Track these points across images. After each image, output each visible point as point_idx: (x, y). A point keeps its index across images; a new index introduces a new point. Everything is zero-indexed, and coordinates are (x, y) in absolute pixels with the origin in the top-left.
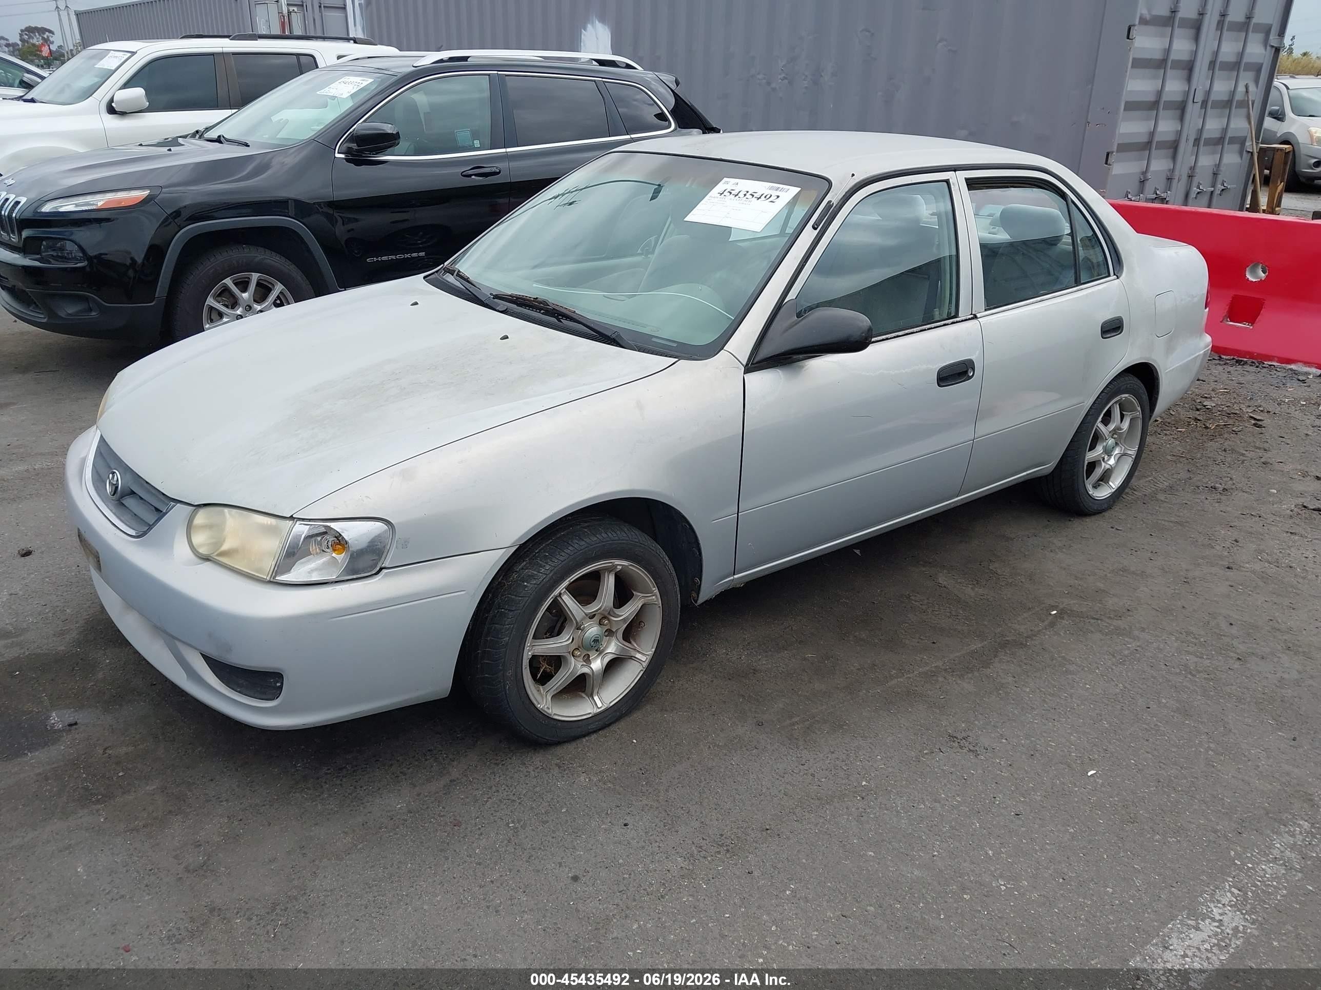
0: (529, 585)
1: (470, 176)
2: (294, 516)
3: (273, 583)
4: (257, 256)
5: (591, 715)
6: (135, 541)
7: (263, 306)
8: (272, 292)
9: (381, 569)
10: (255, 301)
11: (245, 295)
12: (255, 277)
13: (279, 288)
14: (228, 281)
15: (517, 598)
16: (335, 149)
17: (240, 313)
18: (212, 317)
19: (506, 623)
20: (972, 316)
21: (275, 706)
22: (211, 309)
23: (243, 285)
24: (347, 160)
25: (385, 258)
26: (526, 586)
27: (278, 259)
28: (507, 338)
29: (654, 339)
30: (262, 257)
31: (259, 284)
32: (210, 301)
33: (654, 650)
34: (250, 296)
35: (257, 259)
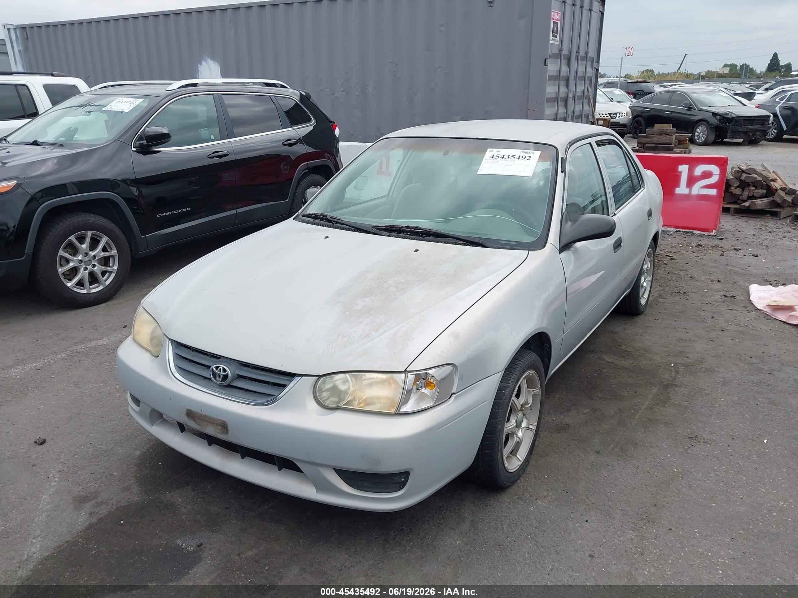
0: (506, 392)
1: (213, 157)
2: (407, 370)
3: (398, 414)
4: (90, 219)
5: (519, 467)
6: (266, 408)
7: (95, 252)
8: (100, 242)
9: (452, 394)
10: (90, 250)
11: (84, 246)
12: (89, 233)
13: (104, 240)
14: (72, 238)
15: (501, 401)
16: (131, 145)
17: (80, 259)
18: (62, 263)
19: (499, 417)
20: (613, 214)
21: (401, 495)
22: (62, 257)
23: (81, 240)
24: (138, 152)
25: (167, 214)
26: (505, 393)
27: (104, 220)
28: (418, 250)
29: (500, 242)
30: (93, 219)
31: (92, 238)
32: (61, 253)
33: (537, 421)
34: (87, 246)
35: (91, 221)
